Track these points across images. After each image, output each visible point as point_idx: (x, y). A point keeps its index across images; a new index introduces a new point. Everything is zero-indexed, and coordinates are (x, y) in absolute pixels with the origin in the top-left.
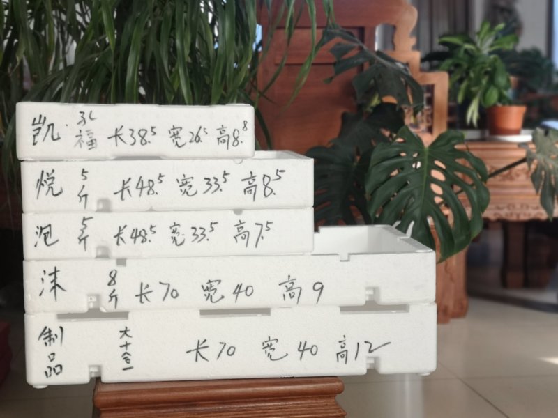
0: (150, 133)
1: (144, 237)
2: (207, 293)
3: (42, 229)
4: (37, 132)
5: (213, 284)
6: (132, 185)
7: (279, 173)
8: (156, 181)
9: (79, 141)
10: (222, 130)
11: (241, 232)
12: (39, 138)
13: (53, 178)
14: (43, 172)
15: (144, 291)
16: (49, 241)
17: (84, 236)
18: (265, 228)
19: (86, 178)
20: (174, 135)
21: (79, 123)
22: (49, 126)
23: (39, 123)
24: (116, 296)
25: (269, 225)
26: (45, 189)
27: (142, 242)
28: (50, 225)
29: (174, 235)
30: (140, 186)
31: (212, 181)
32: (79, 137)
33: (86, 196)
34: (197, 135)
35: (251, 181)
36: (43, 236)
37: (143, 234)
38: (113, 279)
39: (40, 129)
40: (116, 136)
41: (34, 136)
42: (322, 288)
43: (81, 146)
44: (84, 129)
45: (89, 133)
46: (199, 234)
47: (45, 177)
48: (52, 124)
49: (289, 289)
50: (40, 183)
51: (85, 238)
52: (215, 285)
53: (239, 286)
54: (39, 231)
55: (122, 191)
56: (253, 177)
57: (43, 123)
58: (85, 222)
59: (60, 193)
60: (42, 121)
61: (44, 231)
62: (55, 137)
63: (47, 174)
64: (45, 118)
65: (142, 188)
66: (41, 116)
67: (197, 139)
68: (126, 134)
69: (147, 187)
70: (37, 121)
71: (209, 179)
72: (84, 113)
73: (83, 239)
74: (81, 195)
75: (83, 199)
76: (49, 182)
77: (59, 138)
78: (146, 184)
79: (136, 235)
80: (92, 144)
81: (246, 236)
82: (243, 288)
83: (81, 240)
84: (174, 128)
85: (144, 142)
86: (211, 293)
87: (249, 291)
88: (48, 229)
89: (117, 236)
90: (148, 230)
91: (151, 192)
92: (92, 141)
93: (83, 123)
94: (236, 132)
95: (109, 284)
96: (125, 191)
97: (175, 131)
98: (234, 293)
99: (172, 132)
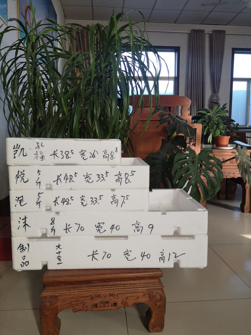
0: (70, 153)
1: (68, 202)
2: (98, 228)
3: (19, 198)
4: (16, 152)
6: (62, 178)
7: (133, 172)
8: (74, 176)
10: (105, 152)
11: (114, 200)
12: (17, 155)
13: (24, 174)
14: (19, 171)
15: (68, 227)
16: (22, 204)
17: (39, 201)
18: (126, 198)
19: (40, 174)
20: (82, 154)
21: (36, 148)
22: (21, 149)
23: (17, 148)
24: (54, 230)
25: (127, 197)
26: (20, 179)
27: (67, 204)
28: (22, 196)
29: (82, 201)
30: (66, 178)
31: (100, 176)
32: (36, 155)
33: (40, 182)
34: (93, 154)
35: (119, 176)
36: (19, 201)
37: (67, 200)
38: (53, 221)
39: (17, 150)
40: (54, 154)
41: (14, 154)
42: (153, 227)
43: (37, 159)
44: (39, 151)
45: (41, 153)
46: (94, 201)
47: (20, 174)
48: (23, 149)
49: (137, 227)
50: (17, 177)
51: (39, 203)
52: (101, 225)
53: (113, 226)
54: (17, 199)
55: (57, 180)
56: (120, 174)
57: (19, 148)
58: (40, 195)
59: (27, 181)
60: (18, 147)
61: (20, 199)
62: (25, 155)
63: (21, 172)
64: (19, 145)
66: (17, 144)
67: (93, 156)
68: (59, 154)
69: (69, 178)
70: (15, 147)
72: (38, 143)
74: (37, 182)
75: (39, 184)
76: (22, 176)
79: (64, 201)
80: (42, 158)
81: (117, 202)
82: (115, 226)
83: (37, 203)
84: (82, 151)
85: (67, 157)
86: (100, 229)
87: (118, 228)
88: (21, 198)
89: (55, 201)
90: (70, 199)
91: (71, 181)
92: (42, 157)
93: (38, 148)
94: (112, 153)
95: (51, 224)
96: (59, 180)
97: (83, 152)
98: (111, 229)
99: (81, 152)
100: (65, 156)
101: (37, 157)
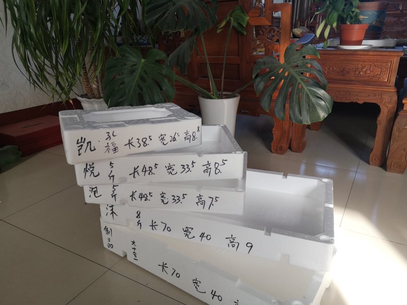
0: (148, 139)
1: (146, 198)
2: (185, 233)
3: (92, 189)
4: (80, 147)
5: (189, 229)
6: (140, 170)
7: (224, 162)
8: (153, 167)
9: (107, 149)
10: (187, 133)
11: (200, 201)
12: (82, 151)
13: (93, 167)
14: (87, 164)
15: (154, 224)
16: (97, 195)
17: (114, 194)
18: (214, 200)
19: (113, 167)
20: (162, 139)
21: (106, 139)
22: (88, 143)
23: (81, 142)
24: (140, 223)
25: (217, 199)
26: (89, 173)
27: (145, 200)
28: (96, 187)
29: (162, 198)
30: (144, 170)
31: (186, 167)
32: (107, 147)
33: (113, 176)
34: (174, 138)
35: (208, 166)
36: (93, 192)
37: (145, 196)
38: (139, 215)
39: (82, 145)
40: (129, 143)
41: (79, 150)
42: (252, 246)
43: (109, 152)
44: (110, 142)
45: (113, 144)
46: (177, 200)
47: (88, 167)
48: (90, 142)
49: (231, 242)
50: (86, 170)
51: (115, 195)
53: (203, 234)
55: (134, 173)
56: (209, 164)
57: (84, 142)
58: (115, 187)
59: (98, 175)
60: (83, 140)
61: (94, 190)
62: (93, 149)
63: (90, 165)
64: (85, 139)
65: (145, 171)
66: (82, 138)
67: (174, 139)
68: (135, 142)
69: (148, 170)
71: (184, 166)
72: (109, 133)
73: (114, 196)
74: (110, 176)
75: (112, 178)
76: (91, 169)
77: (95, 149)
78: (147, 169)
79: (141, 196)
80: (115, 150)
81: (203, 203)
82: (205, 235)
83: (113, 196)
84: (162, 135)
85: (145, 144)
86: (188, 233)
87: (209, 237)
89: (132, 196)
90: (148, 195)
91: (151, 173)
92: (115, 148)
93: (109, 138)
94: (194, 133)
95: (137, 217)
96: (136, 173)
98: (200, 236)
99: (161, 137)
100: (142, 143)
101: (108, 150)
